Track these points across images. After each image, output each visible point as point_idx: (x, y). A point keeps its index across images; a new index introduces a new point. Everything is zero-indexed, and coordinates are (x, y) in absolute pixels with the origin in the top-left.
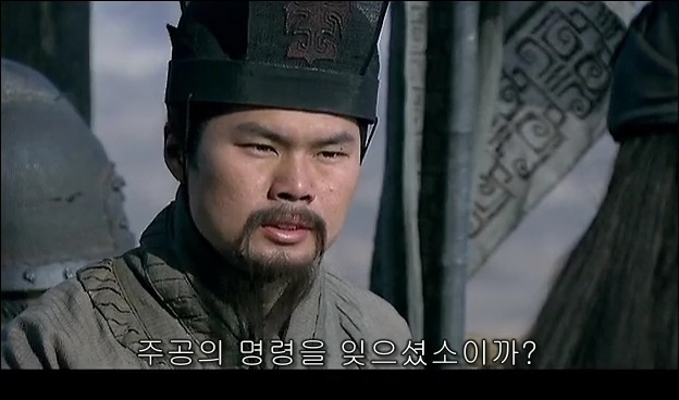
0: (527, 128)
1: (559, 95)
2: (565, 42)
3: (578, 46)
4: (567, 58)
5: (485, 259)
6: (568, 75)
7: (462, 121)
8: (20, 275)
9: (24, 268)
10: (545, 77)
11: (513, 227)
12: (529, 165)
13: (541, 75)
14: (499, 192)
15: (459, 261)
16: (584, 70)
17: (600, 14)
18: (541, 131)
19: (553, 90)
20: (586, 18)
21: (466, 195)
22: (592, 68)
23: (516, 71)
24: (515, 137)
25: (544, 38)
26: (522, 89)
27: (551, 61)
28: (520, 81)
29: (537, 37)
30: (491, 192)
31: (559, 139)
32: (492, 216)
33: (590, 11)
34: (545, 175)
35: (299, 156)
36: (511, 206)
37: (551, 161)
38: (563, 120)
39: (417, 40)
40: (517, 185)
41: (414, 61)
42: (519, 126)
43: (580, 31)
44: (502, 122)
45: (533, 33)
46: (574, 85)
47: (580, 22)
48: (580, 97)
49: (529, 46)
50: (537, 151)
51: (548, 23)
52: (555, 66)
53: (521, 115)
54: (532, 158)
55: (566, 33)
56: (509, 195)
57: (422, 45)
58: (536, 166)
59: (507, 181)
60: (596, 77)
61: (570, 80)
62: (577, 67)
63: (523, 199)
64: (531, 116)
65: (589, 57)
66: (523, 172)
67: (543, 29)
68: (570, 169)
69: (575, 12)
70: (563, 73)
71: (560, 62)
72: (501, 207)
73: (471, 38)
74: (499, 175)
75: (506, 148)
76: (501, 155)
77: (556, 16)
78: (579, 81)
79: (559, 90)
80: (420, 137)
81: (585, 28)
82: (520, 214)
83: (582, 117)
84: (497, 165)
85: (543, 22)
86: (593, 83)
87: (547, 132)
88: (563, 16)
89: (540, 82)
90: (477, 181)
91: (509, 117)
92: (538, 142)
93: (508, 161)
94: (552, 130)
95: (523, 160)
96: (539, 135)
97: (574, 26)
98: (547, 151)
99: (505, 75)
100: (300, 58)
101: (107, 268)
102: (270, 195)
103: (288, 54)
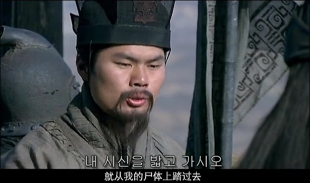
0: (260, 60)
2: (277, 21)
3: (283, 23)
4: (278, 28)
5: (240, 120)
6: (278, 36)
7: (230, 57)
10: (268, 37)
11: (253, 105)
13: (266, 37)
14: (247, 89)
15: (229, 121)
18: (265, 62)
19: (271, 43)
20: (286, 10)
21: (232, 91)
23: (255, 34)
24: (254, 64)
25: (268, 19)
26: (257, 43)
27: (271, 30)
28: (257, 39)
29: (264, 19)
30: (243, 89)
31: (274, 65)
32: (244, 100)
33: (289, 7)
35: (141, 66)
36: (252, 95)
37: (271, 75)
38: (275, 58)
39: (211, 20)
40: (255, 86)
41: (210, 30)
42: (256, 59)
43: (284, 16)
44: (248, 57)
45: (263, 17)
46: (281, 41)
47: (284, 12)
48: (283, 46)
49: (261, 23)
50: (265, 71)
51: (270, 12)
52: (272, 32)
53: (257, 54)
54: (262, 74)
55: (277, 17)
56: (251, 91)
57: (213, 22)
58: (263, 78)
59: (250, 85)
61: (279, 39)
62: (282, 33)
63: (258, 92)
64: (261, 55)
66: (258, 81)
67: (268, 15)
68: (279, 79)
69: (282, 7)
70: (276, 35)
71: (275, 30)
72: (247, 97)
73: (235, 19)
74: (247, 82)
75: (250, 69)
76: (248, 73)
77: (273, 9)
78: (283, 38)
79: (274, 44)
80: (212, 64)
81: (286, 15)
82: (256, 100)
84: (246, 77)
85: (267, 12)
87: (269, 62)
88: (276, 9)
89: (265, 40)
90: (237, 84)
91: (252, 55)
92: (265, 67)
93: (251, 76)
94: (271, 61)
95: (258, 75)
96: (265, 64)
97: (281, 14)
98: (270, 70)
99: (250, 36)
100: (140, 22)
101: (54, 122)
102: (130, 85)
103: (135, 20)
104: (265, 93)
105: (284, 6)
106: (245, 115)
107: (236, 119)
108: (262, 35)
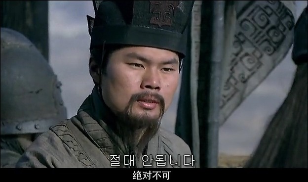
0: (245, 59)
1: (260, 45)
2: (262, 20)
3: (268, 23)
4: (263, 28)
5: (226, 119)
6: (263, 37)
7: (217, 56)
8: (15, 127)
9: (16, 124)
10: (254, 36)
11: (238, 105)
12: (246, 77)
13: (251, 36)
14: (232, 88)
15: (216, 120)
16: (271, 33)
17: (279, 8)
18: (251, 61)
19: (257, 42)
20: (272, 10)
21: (219, 90)
22: (275, 32)
23: (240, 34)
24: (240, 64)
25: (253, 19)
26: (243, 42)
27: (256, 29)
28: (242, 38)
29: (250, 18)
30: (228, 89)
31: (260, 64)
32: (229, 99)
33: (274, 6)
34: (253, 81)
35: (154, 69)
36: (238, 95)
37: (256, 75)
38: (261, 56)
39: (196, 20)
40: (240, 86)
41: (195, 30)
42: (241, 59)
43: (269, 15)
44: (234, 57)
45: (248, 16)
46: (266, 40)
47: (269, 11)
48: (269, 46)
49: (246, 23)
50: (250, 70)
51: (255, 11)
52: (257, 32)
53: (242, 53)
54: (247, 73)
55: (263, 17)
56: (236, 90)
57: (199, 22)
58: (249, 77)
59: (236, 84)
60: (277, 36)
62: (268, 32)
63: (243, 92)
64: (247, 54)
65: (273, 28)
66: (243, 80)
67: (252, 15)
68: (265, 78)
69: (267, 7)
70: (261, 35)
71: (260, 30)
72: (233, 95)
73: (221, 19)
74: (232, 81)
75: (235, 68)
76: (233, 72)
77: (258, 9)
78: (269, 38)
79: (259, 43)
80: (198, 64)
81: (271, 14)
82: (242, 99)
83: (270, 55)
84: (231, 76)
85: (252, 11)
86: (275, 39)
87: (254, 62)
88: (261, 9)
89: (251, 39)
90: (223, 84)
91: (237, 55)
92: (250, 66)
93: (236, 75)
94: (256, 61)
95: (243, 74)
96: (250, 63)
97: (266, 13)
98: (255, 69)
99: (235, 36)
100: (156, 24)
101: (64, 126)
102: (141, 87)
103: (151, 22)
104: (250, 93)
105: (270, 5)
106: (230, 114)
107: (221, 118)
108: (247, 34)
